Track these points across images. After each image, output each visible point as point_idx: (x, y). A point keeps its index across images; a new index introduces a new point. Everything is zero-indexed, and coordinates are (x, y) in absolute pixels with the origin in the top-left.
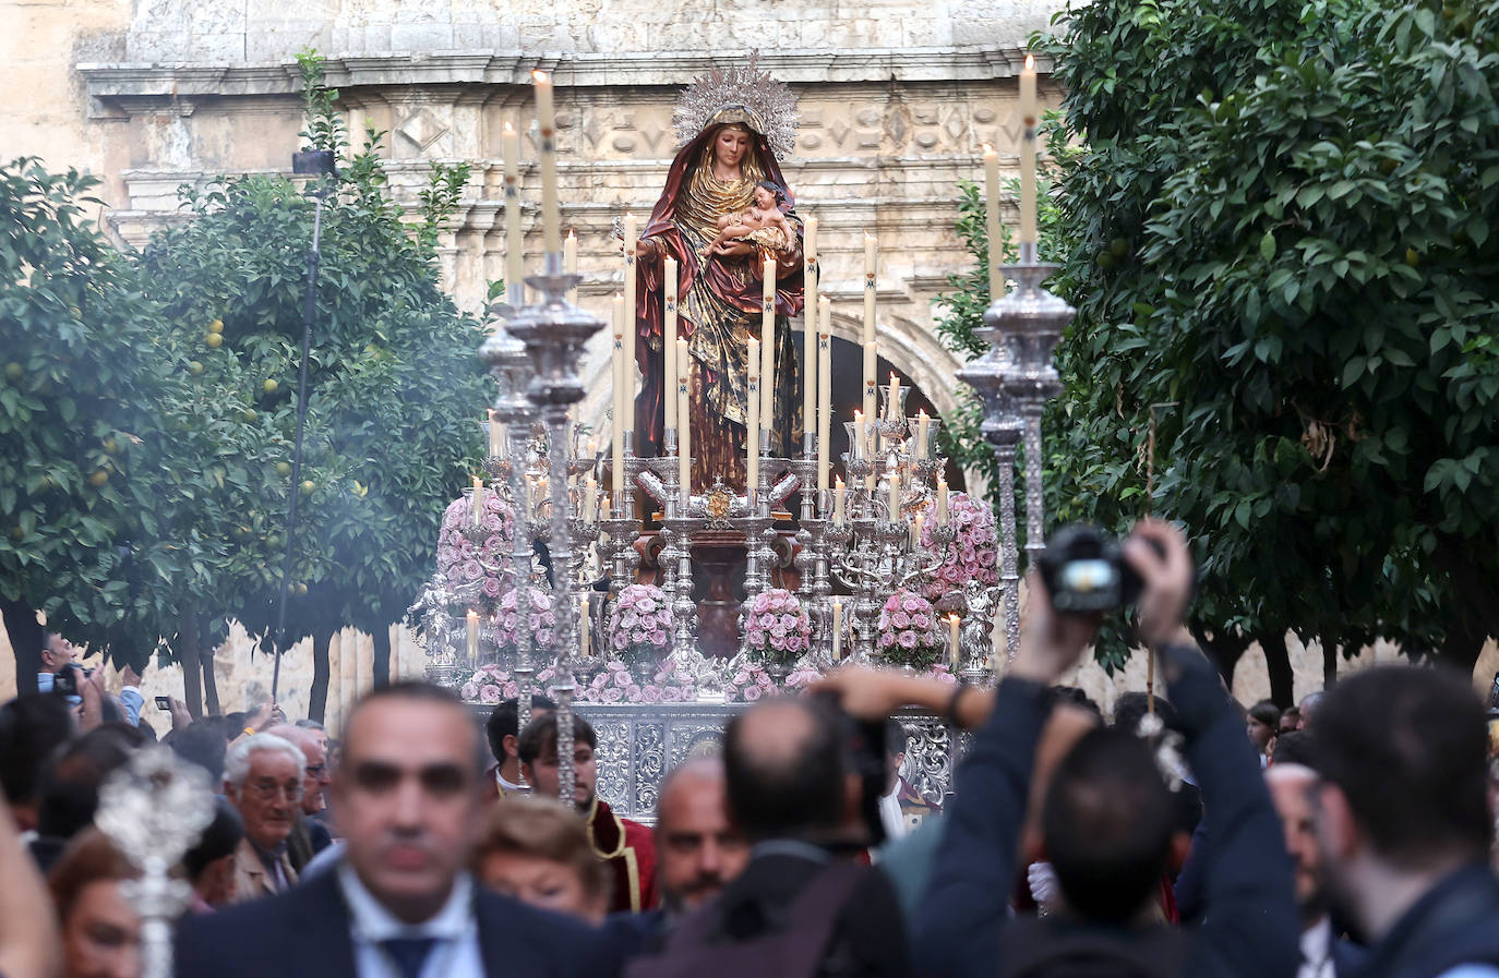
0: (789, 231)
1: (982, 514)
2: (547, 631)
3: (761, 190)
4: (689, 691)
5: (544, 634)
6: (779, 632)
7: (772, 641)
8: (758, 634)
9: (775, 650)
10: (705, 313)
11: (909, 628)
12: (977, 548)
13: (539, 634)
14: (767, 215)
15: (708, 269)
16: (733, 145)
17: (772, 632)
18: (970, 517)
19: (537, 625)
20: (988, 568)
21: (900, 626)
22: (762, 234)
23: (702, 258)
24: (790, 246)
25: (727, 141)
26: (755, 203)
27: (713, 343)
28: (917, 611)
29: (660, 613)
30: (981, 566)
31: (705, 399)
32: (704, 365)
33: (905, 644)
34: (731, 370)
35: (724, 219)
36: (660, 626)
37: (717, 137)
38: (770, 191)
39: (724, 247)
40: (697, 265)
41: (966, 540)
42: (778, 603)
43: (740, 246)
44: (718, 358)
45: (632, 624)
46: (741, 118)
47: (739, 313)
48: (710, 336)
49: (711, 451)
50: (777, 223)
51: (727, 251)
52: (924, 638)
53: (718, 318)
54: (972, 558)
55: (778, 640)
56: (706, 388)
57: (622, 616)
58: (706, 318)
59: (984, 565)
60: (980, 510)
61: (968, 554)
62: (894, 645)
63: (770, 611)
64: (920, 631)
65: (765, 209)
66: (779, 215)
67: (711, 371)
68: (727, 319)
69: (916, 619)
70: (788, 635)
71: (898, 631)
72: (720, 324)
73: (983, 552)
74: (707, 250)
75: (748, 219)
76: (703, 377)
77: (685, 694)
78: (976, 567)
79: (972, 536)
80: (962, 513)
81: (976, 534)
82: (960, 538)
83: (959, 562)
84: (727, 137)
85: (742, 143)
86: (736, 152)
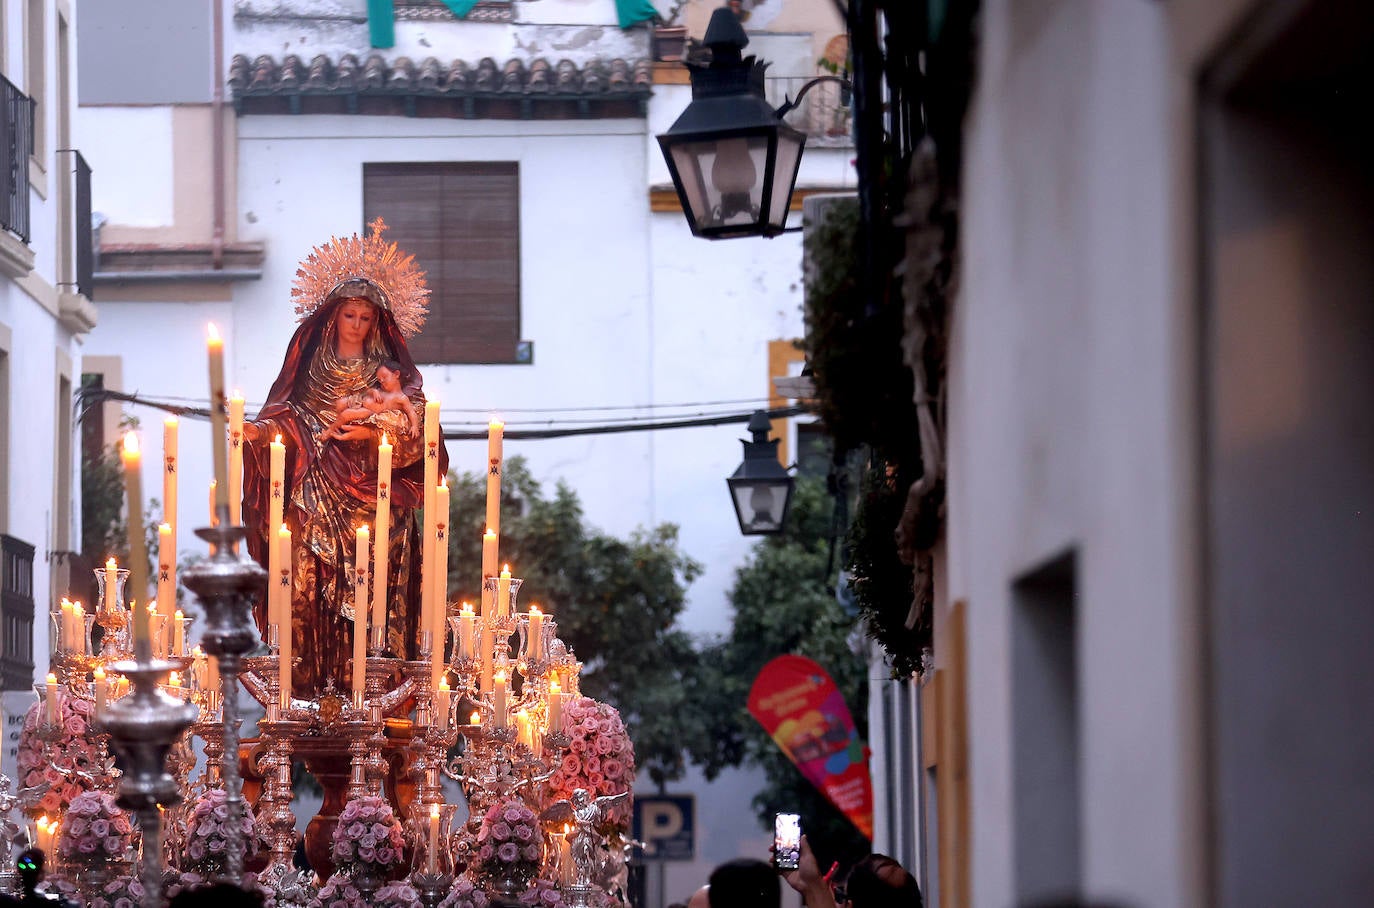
0: (413, 414)
1: (609, 722)
2: (116, 839)
3: (385, 370)
5: (113, 842)
6: (369, 843)
7: (361, 853)
8: (345, 844)
9: (363, 862)
10: (321, 502)
11: (510, 840)
12: (602, 758)
13: (107, 842)
14: (390, 397)
15: (325, 454)
17: (362, 842)
18: (596, 724)
19: (105, 832)
20: (614, 780)
21: (499, 837)
22: (384, 417)
23: (319, 444)
24: (414, 430)
25: (350, 316)
26: (378, 385)
27: (329, 536)
28: (519, 822)
30: (606, 778)
31: (319, 596)
32: (318, 559)
33: (506, 858)
34: (347, 565)
35: (343, 401)
37: (339, 313)
38: (393, 371)
39: (343, 431)
40: (313, 451)
41: (591, 750)
42: (368, 811)
43: (360, 429)
44: (333, 552)
45: (209, 831)
46: (364, 293)
47: (353, 504)
48: (326, 528)
49: (326, 653)
50: (402, 408)
51: (345, 436)
52: (526, 851)
53: (335, 508)
54: (597, 768)
55: (367, 851)
56: (319, 584)
57: (199, 824)
58: (322, 508)
60: (608, 717)
61: (592, 766)
62: (492, 859)
63: (361, 820)
64: (521, 843)
65: (389, 392)
66: (403, 397)
67: (326, 565)
68: (344, 510)
69: (519, 831)
70: (378, 846)
71: (498, 843)
72: (337, 514)
73: (608, 763)
74: (325, 435)
75: (369, 401)
76: (318, 573)
78: (601, 779)
79: (598, 745)
80: (587, 720)
81: (601, 742)
82: (584, 747)
83: (581, 773)
84: (350, 313)
85: (366, 319)
86: (357, 328)
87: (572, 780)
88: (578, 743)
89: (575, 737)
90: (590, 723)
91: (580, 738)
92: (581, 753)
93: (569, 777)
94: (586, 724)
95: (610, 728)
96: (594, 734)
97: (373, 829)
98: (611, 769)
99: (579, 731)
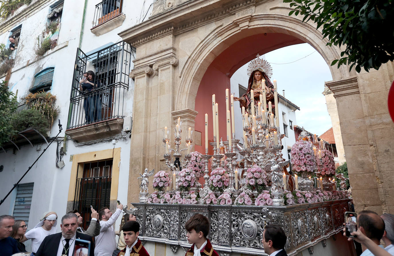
0: (268, 90)
2: (162, 183)
4: (194, 200)
6: (215, 181)
9: (214, 187)
11: (252, 178)
12: (305, 154)
13: (159, 184)
16: (257, 76)
17: (213, 181)
18: (302, 146)
19: (159, 181)
21: (249, 177)
24: (268, 92)
25: (256, 75)
28: (256, 172)
29: (187, 176)
33: (251, 184)
36: (186, 180)
37: (254, 75)
41: (302, 153)
46: (258, 69)
52: (257, 181)
54: (303, 157)
55: (215, 183)
59: (308, 159)
63: (214, 174)
64: (256, 179)
66: (266, 87)
69: (255, 175)
70: (218, 182)
71: (249, 179)
77: (192, 201)
78: (305, 160)
79: (303, 151)
81: (304, 150)
83: (299, 159)
85: (260, 75)
86: (258, 77)
87: (297, 161)
89: (297, 150)
91: (298, 150)
94: (299, 146)
96: (302, 148)
97: (216, 177)
98: (308, 157)
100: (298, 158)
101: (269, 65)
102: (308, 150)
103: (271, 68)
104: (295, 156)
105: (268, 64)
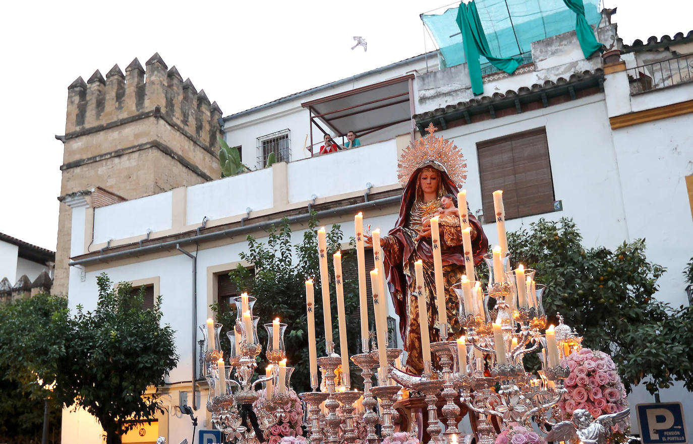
1: (603, 362)
3: (444, 199)
12: (603, 387)
15: (418, 246)
16: (428, 181)
18: (593, 365)
20: (615, 403)
22: (445, 219)
23: (416, 242)
25: (425, 179)
26: (441, 206)
30: (608, 402)
35: (424, 218)
38: (449, 198)
40: (412, 246)
41: (593, 383)
44: (428, 295)
50: (455, 214)
54: (599, 396)
60: (601, 359)
61: (596, 394)
65: (448, 208)
66: (455, 209)
68: (431, 272)
72: (428, 276)
74: (418, 237)
78: (604, 403)
79: (597, 379)
80: (586, 362)
81: (600, 377)
82: (587, 380)
83: (588, 400)
84: (424, 177)
85: (434, 179)
86: (430, 184)
88: (582, 379)
89: (579, 375)
90: (589, 364)
91: (583, 375)
92: (585, 385)
93: (579, 403)
94: (586, 365)
95: (605, 366)
96: (594, 371)
98: (611, 395)
99: (581, 371)
100: (586, 398)
101: (460, 153)
102: (610, 375)
103: (464, 163)
104: (575, 392)
105: (457, 150)
